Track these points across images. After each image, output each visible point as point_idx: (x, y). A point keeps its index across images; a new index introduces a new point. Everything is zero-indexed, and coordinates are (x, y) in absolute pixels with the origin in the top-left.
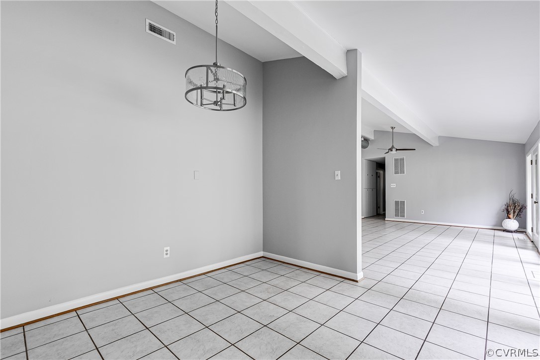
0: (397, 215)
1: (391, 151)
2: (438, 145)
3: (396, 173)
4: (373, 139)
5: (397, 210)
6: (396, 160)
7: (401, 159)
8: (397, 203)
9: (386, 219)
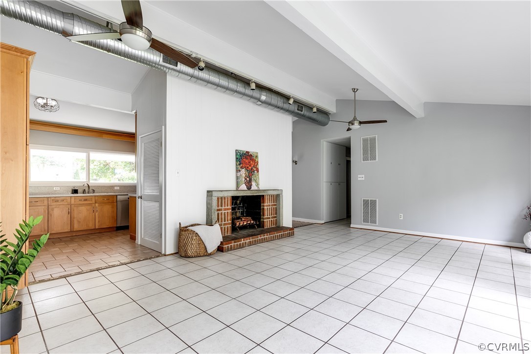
0: (366, 220)
1: (353, 124)
2: (423, 116)
3: (365, 159)
4: (335, 111)
5: (366, 213)
6: (365, 141)
7: (371, 139)
8: (366, 203)
9: (352, 226)
